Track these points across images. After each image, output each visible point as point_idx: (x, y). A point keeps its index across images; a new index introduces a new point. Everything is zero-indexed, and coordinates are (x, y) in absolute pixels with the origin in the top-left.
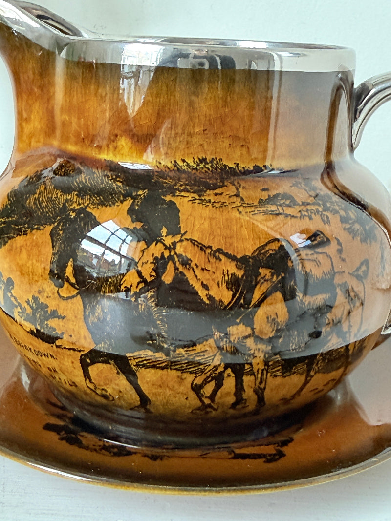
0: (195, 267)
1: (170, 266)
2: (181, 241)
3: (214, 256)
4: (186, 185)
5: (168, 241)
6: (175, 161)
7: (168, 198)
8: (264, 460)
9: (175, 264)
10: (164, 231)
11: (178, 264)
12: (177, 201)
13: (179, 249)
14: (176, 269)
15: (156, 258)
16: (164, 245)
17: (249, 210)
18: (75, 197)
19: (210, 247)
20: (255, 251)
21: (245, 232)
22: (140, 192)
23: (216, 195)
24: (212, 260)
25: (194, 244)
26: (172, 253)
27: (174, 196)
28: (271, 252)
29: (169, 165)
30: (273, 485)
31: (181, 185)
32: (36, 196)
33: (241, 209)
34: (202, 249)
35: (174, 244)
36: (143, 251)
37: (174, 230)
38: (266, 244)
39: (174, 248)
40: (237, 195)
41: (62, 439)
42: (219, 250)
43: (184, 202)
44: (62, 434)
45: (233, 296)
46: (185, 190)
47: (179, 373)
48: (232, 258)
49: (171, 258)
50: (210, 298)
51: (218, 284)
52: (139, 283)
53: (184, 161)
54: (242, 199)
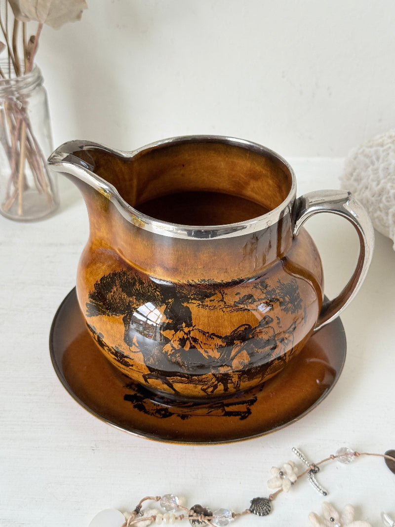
0: (201, 343)
1: (188, 342)
2: (193, 330)
3: (210, 337)
4: (195, 294)
5: (186, 330)
6: (188, 281)
7: (185, 304)
8: (240, 417)
9: (190, 342)
10: (184, 325)
11: (192, 342)
12: (190, 306)
13: (192, 334)
14: (191, 343)
15: (180, 339)
16: (184, 332)
17: (228, 309)
18: (135, 300)
19: (208, 333)
20: (232, 333)
21: (226, 323)
22: (170, 300)
23: (211, 301)
24: (210, 339)
25: (200, 332)
26: (189, 336)
27: (188, 303)
28: (240, 332)
29: (185, 282)
30: (242, 439)
31: (192, 295)
32: (112, 293)
33: (224, 309)
34: (204, 334)
35: (189, 332)
36: (173, 335)
37: (189, 325)
38: (238, 329)
39: (190, 334)
40: (222, 300)
41: (135, 407)
42: (213, 334)
43: (194, 307)
44: (134, 402)
45: (221, 355)
46: (194, 299)
47: (195, 385)
48: (220, 337)
49: (188, 339)
50: (209, 356)
51: (213, 349)
52: (172, 350)
53: (193, 281)
54: (225, 303)
